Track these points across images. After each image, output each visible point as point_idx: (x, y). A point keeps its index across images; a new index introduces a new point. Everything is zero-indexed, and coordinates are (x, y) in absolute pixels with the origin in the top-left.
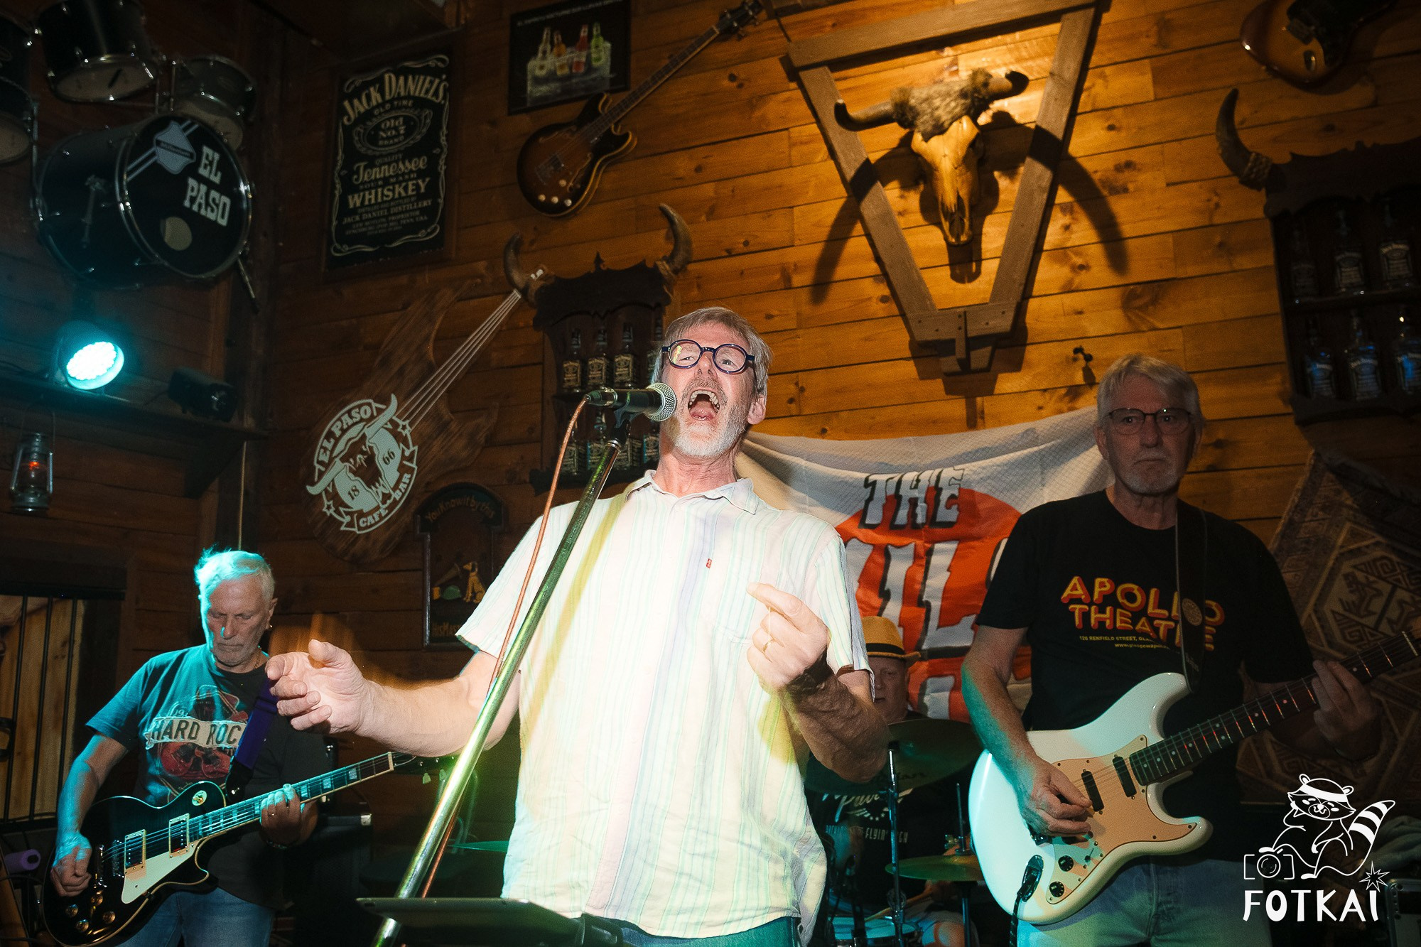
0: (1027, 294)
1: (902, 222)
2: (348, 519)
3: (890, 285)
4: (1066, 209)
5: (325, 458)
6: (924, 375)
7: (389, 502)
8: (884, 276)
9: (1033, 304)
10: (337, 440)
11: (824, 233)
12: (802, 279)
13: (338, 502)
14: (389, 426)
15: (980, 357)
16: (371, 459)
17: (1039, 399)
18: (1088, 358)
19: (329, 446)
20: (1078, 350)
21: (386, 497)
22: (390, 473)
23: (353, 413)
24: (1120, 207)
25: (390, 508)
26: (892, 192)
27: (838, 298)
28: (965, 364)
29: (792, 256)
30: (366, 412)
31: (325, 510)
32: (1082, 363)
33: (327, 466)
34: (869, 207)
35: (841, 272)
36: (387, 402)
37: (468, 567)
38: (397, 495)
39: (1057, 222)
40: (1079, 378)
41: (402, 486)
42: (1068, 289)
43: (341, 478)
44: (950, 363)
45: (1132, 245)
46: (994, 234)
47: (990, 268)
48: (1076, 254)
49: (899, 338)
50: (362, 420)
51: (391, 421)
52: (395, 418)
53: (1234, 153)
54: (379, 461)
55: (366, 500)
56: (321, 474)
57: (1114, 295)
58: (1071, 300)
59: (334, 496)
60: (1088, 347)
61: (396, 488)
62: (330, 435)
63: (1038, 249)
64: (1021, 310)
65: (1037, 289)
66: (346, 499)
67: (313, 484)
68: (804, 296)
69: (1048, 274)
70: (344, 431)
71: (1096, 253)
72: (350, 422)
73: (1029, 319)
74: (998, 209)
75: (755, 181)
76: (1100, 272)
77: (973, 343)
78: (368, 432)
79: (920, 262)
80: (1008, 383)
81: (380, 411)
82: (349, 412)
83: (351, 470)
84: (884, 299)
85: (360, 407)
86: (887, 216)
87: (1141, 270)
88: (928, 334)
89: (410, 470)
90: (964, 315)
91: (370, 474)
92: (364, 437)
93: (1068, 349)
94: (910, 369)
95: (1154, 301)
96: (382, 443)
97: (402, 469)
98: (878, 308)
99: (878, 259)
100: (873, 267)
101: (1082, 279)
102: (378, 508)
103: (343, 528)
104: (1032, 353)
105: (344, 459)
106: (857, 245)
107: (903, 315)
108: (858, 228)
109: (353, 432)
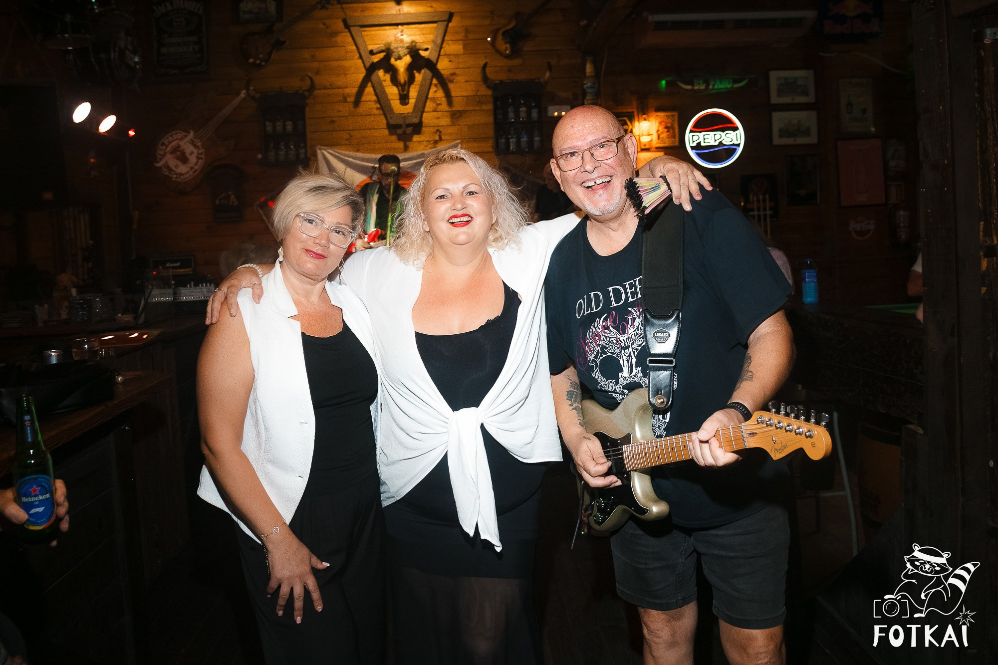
0: (423, 112)
1: (384, 84)
2: (175, 176)
3: (380, 104)
4: (436, 85)
5: (162, 153)
6: (391, 134)
7: (194, 170)
8: (379, 101)
9: (425, 115)
10: (167, 146)
11: (358, 84)
12: (351, 99)
13: (170, 170)
14: (190, 142)
15: (409, 130)
16: (183, 153)
17: (425, 143)
18: (440, 132)
19: (163, 148)
20: (438, 130)
21: (192, 168)
22: (193, 159)
23: (174, 136)
24: (451, 86)
25: (194, 172)
26: (381, 73)
27: (363, 108)
28: (404, 132)
29: (347, 91)
30: (179, 136)
31: (164, 172)
32: (438, 133)
33: (164, 155)
34: (373, 77)
35: (364, 98)
36: (188, 132)
37: (230, 193)
38: (197, 167)
39: (433, 89)
40: (437, 138)
41: (199, 164)
42: (435, 111)
43: (171, 161)
44: (400, 131)
45: (454, 99)
46: (413, 92)
47: (412, 101)
48: (439, 100)
49: (383, 122)
50: (177, 139)
51: (191, 140)
52: (193, 139)
53: (485, 79)
54: (187, 155)
55: (183, 169)
56: (161, 159)
57: (448, 114)
58: (436, 114)
59: (168, 167)
60: (441, 129)
61: (196, 164)
62: (163, 144)
63: (427, 98)
64: (421, 117)
65: (426, 110)
66: (174, 168)
67: (157, 162)
68: (351, 105)
69: (429, 105)
70: (170, 143)
71: (443, 100)
72: (173, 139)
73: (424, 119)
74: (415, 83)
75: (332, 63)
76: (444, 107)
77: (408, 125)
78: (181, 143)
79: (390, 97)
80: (416, 138)
81: (186, 136)
82: (171, 136)
83: (175, 158)
84: (378, 109)
85: (177, 133)
86: (380, 82)
87: (457, 107)
88: (392, 122)
89: (201, 158)
90: (403, 116)
91: (184, 159)
92: (179, 146)
93: (435, 129)
94: (386, 132)
95: (460, 117)
96: (188, 148)
97: (198, 158)
98: (376, 112)
99: (376, 95)
100: (374, 98)
101: (440, 108)
102: (188, 173)
103: (173, 179)
104: (424, 129)
105: (171, 153)
106: (369, 89)
107: (385, 114)
108: (370, 84)
109: (174, 144)
